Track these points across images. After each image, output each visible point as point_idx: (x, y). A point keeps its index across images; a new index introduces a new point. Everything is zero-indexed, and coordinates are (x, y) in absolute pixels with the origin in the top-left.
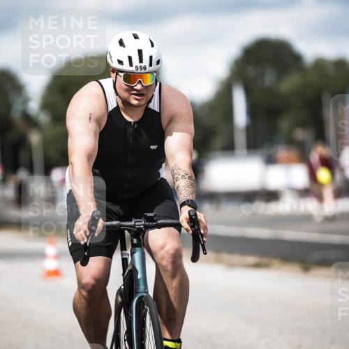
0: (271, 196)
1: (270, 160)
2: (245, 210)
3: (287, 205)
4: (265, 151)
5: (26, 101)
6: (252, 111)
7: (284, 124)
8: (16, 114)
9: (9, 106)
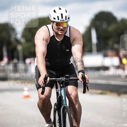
0: (106, 68)
1: (105, 56)
2: (96, 74)
3: (112, 72)
4: (103, 52)
5: (16, 34)
6: (98, 38)
7: (110, 42)
8: (13, 39)
9: (10, 36)
